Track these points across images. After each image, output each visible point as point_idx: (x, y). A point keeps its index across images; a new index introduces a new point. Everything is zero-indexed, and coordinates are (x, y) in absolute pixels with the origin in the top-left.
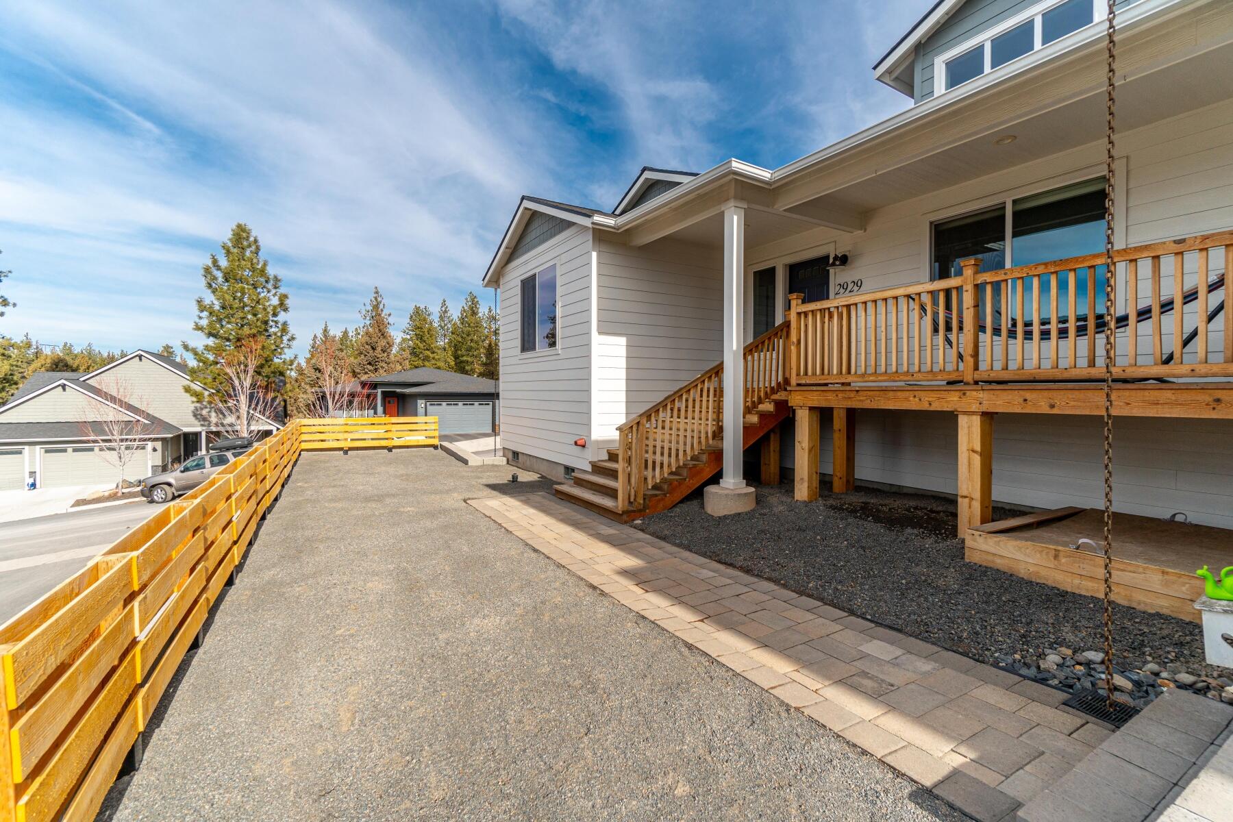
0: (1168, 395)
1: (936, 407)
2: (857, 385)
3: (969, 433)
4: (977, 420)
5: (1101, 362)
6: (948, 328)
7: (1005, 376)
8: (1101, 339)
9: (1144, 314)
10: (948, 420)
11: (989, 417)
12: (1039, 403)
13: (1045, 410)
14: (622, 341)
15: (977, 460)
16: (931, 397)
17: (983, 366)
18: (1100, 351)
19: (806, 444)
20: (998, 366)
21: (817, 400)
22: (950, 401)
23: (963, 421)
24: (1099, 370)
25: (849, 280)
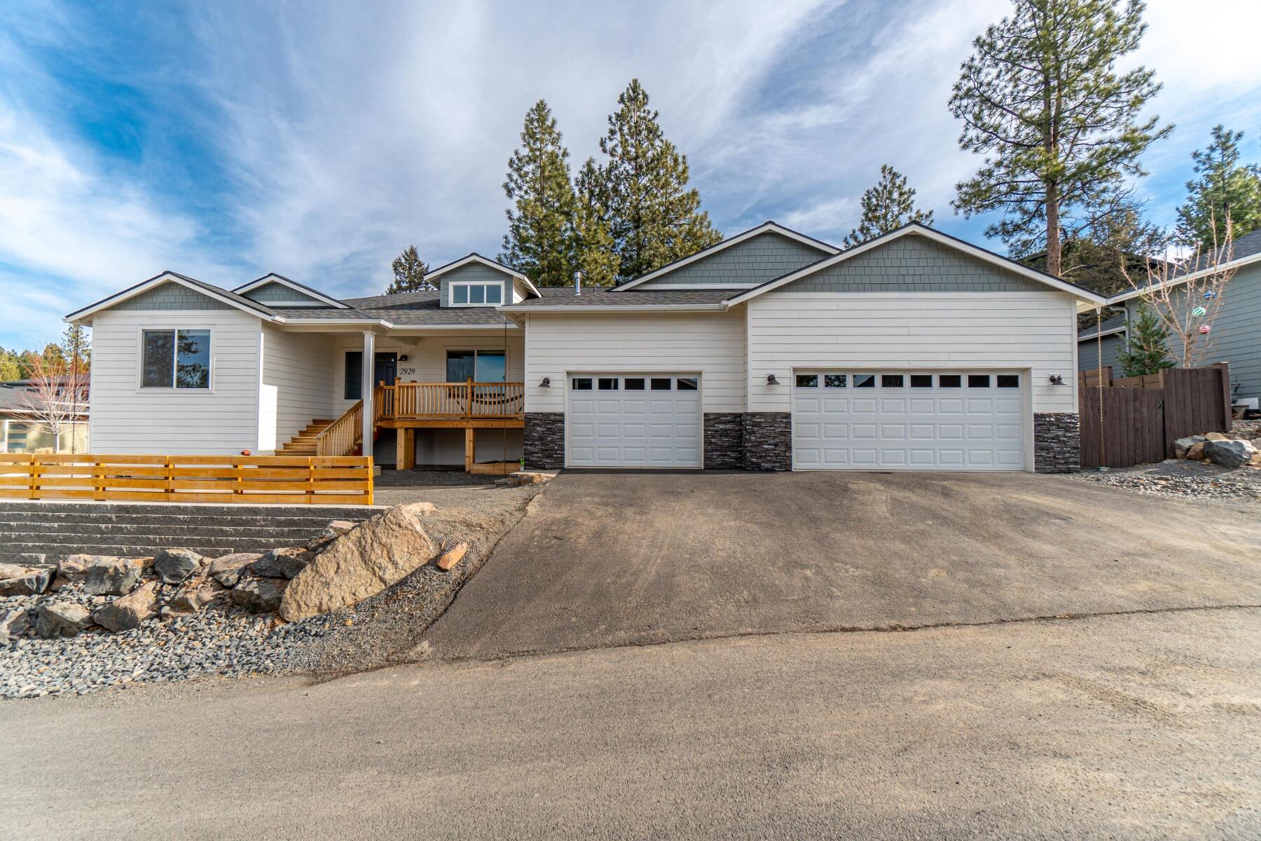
0: (516, 422)
1: (459, 426)
2: (417, 418)
3: (469, 435)
4: (472, 430)
5: (503, 413)
6: (458, 396)
7: (480, 416)
8: (503, 405)
9: (512, 399)
10: (462, 431)
11: (475, 429)
12: (489, 424)
13: (490, 426)
14: (275, 389)
15: (471, 444)
16: (457, 423)
17: (473, 413)
18: (503, 409)
19: (403, 445)
20: (478, 413)
21: (409, 425)
22: (463, 425)
23: (467, 431)
24: (503, 416)
25: (408, 368)
